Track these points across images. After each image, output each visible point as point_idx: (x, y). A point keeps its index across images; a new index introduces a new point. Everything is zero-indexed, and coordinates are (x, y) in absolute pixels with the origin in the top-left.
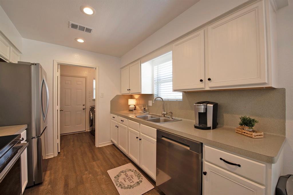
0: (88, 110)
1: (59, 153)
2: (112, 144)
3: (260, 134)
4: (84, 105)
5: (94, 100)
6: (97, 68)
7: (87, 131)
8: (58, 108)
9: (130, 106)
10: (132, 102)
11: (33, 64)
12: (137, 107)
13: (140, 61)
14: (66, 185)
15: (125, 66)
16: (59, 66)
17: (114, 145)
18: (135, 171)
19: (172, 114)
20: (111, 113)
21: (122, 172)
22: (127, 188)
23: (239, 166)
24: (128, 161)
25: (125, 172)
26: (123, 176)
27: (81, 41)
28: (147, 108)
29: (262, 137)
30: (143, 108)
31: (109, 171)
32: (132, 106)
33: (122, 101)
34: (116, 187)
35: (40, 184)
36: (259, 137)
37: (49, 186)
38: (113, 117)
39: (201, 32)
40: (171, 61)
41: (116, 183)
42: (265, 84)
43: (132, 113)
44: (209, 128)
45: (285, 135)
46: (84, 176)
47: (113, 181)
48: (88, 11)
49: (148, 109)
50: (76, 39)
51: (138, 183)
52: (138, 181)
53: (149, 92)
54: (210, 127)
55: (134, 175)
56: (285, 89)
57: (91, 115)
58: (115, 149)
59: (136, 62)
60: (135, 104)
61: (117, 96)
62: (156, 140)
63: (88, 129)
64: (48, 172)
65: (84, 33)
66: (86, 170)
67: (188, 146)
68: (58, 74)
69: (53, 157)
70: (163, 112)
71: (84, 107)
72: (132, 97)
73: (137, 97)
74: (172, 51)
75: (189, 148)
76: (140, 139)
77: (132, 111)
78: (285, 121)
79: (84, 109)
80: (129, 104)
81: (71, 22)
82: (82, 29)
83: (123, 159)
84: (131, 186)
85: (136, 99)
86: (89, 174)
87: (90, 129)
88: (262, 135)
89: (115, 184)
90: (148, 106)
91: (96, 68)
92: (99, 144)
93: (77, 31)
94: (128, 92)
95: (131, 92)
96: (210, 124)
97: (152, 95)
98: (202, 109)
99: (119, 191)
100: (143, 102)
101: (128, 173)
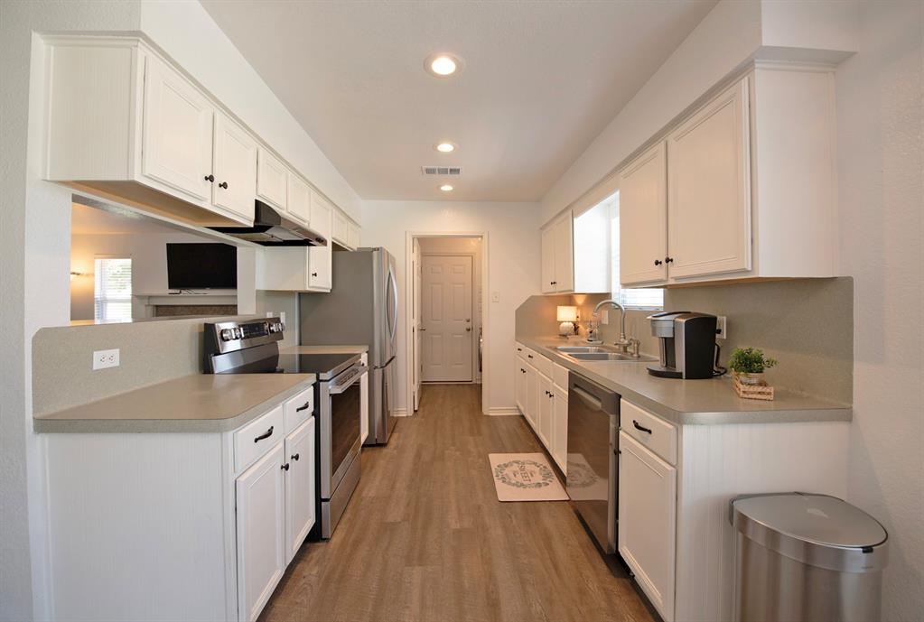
1: (415, 411)
2: (518, 414)
3: (763, 390)
4: (468, 321)
6: (485, 237)
7: (474, 382)
8: (414, 322)
9: (562, 325)
10: (566, 315)
11: (375, 249)
12: (580, 326)
13: (571, 212)
14: (418, 455)
15: (547, 225)
16: (416, 241)
17: (523, 417)
18: (545, 467)
19: (638, 345)
20: (516, 339)
21: (517, 462)
22: (513, 485)
23: (650, 432)
24: (539, 449)
25: (523, 463)
26: (515, 467)
27: (447, 188)
28: (596, 331)
29: (771, 397)
31: (491, 456)
32: (567, 325)
34: (495, 478)
35: (383, 445)
36: (759, 396)
37: (395, 451)
38: (530, 356)
39: (659, 146)
41: (497, 473)
43: (566, 342)
44: (679, 376)
45: (852, 402)
46: (447, 452)
47: (493, 470)
48: (446, 147)
49: (601, 334)
50: (439, 187)
51: (539, 485)
52: (541, 482)
53: (603, 290)
54: (681, 374)
55: (538, 473)
56: (852, 278)
58: (521, 426)
59: (563, 217)
60: (575, 319)
62: (567, 393)
63: (476, 379)
64: (395, 435)
65: (449, 176)
66: (454, 445)
68: (413, 257)
69: (405, 415)
70: (622, 340)
71: (469, 325)
72: (569, 300)
73: (580, 300)
74: (619, 191)
75: (601, 405)
76: (551, 396)
77: (565, 336)
78: (852, 365)
79: (469, 330)
80: (559, 319)
81: (425, 167)
82: (443, 171)
83: (531, 444)
84: (522, 485)
85: (579, 307)
86: (456, 451)
88: (769, 394)
89: (494, 475)
90: (601, 326)
91: (482, 237)
92: (491, 408)
93: (436, 176)
94: (551, 289)
95: (560, 288)
96: (681, 365)
97: (607, 295)
98: (665, 328)
99: (498, 483)
100: (590, 314)
101: (528, 467)
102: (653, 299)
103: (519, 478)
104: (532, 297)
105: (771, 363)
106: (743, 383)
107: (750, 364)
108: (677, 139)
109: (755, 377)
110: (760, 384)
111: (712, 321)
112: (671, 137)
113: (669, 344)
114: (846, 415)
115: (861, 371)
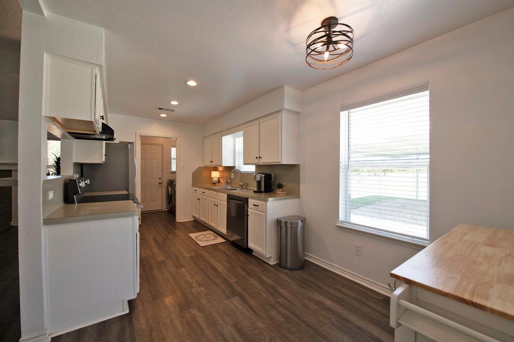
0: (165, 185)
2: (194, 219)
4: (160, 179)
5: (174, 172)
7: (163, 210)
9: (213, 179)
10: (215, 175)
12: (221, 179)
13: (220, 134)
15: (207, 137)
16: (140, 138)
19: (247, 184)
20: (193, 186)
22: (204, 241)
23: (258, 206)
25: (205, 234)
26: (202, 236)
27: (163, 115)
28: (229, 181)
30: (226, 181)
31: (190, 234)
32: (215, 179)
33: (205, 174)
36: (282, 194)
38: (195, 190)
39: (257, 122)
40: (242, 138)
42: (279, 162)
44: (262, 192)
45: (300, 194)
47: (194, 238)
48: (174, 103)
49: (231, 182)
50: (160, 114)
53: (231, 165)
54: (264, 191)
55: (212, 236)
56: (300, 164)
57: (170, 190)
59: (217, 135)
60: (218, 177)
61: (200, 168)
62: (226, 203)
63: (165, 208)
65: (168, 112)
67: (241, 201)
70: (241, 183)
71: (160, 181)
72: (216, 169)
73: (221, 169)
74: (242, 132)
75: (241, 203)
76: (217, 205)
77: (215, 184)
79: (160, 183)
80: (212, 176)
81: (159, 107)
83: (204, 228)
84: (207, 240)
85: (220, 172)
87: (167, 208)
88: (284, 193)
89: (195, 240)
90: (231, 179)
91: (176, 138)
92: (180, 218)
93: (162, 111)
94: (210, 164)
95: (214, 164)
96: (263, 189)
97: (233, 167)
98: (258, 178)
99: (198, 242)
100: (226, 174)
101: (207, 236)
102: (252, 169)
103: (205, 239)
104: (200, 167)
105: (285, 186)
106: (279, 191)
107: (280, 186)
108: (263, 122)
109: (281, 190)
110: (282, 191)
111: (270, 175)
112: (261, 120)
113: (259, 183)
114: (299, 197)
115: (302, 186)
